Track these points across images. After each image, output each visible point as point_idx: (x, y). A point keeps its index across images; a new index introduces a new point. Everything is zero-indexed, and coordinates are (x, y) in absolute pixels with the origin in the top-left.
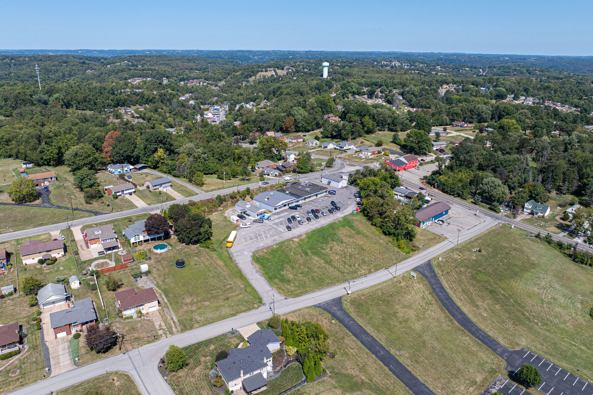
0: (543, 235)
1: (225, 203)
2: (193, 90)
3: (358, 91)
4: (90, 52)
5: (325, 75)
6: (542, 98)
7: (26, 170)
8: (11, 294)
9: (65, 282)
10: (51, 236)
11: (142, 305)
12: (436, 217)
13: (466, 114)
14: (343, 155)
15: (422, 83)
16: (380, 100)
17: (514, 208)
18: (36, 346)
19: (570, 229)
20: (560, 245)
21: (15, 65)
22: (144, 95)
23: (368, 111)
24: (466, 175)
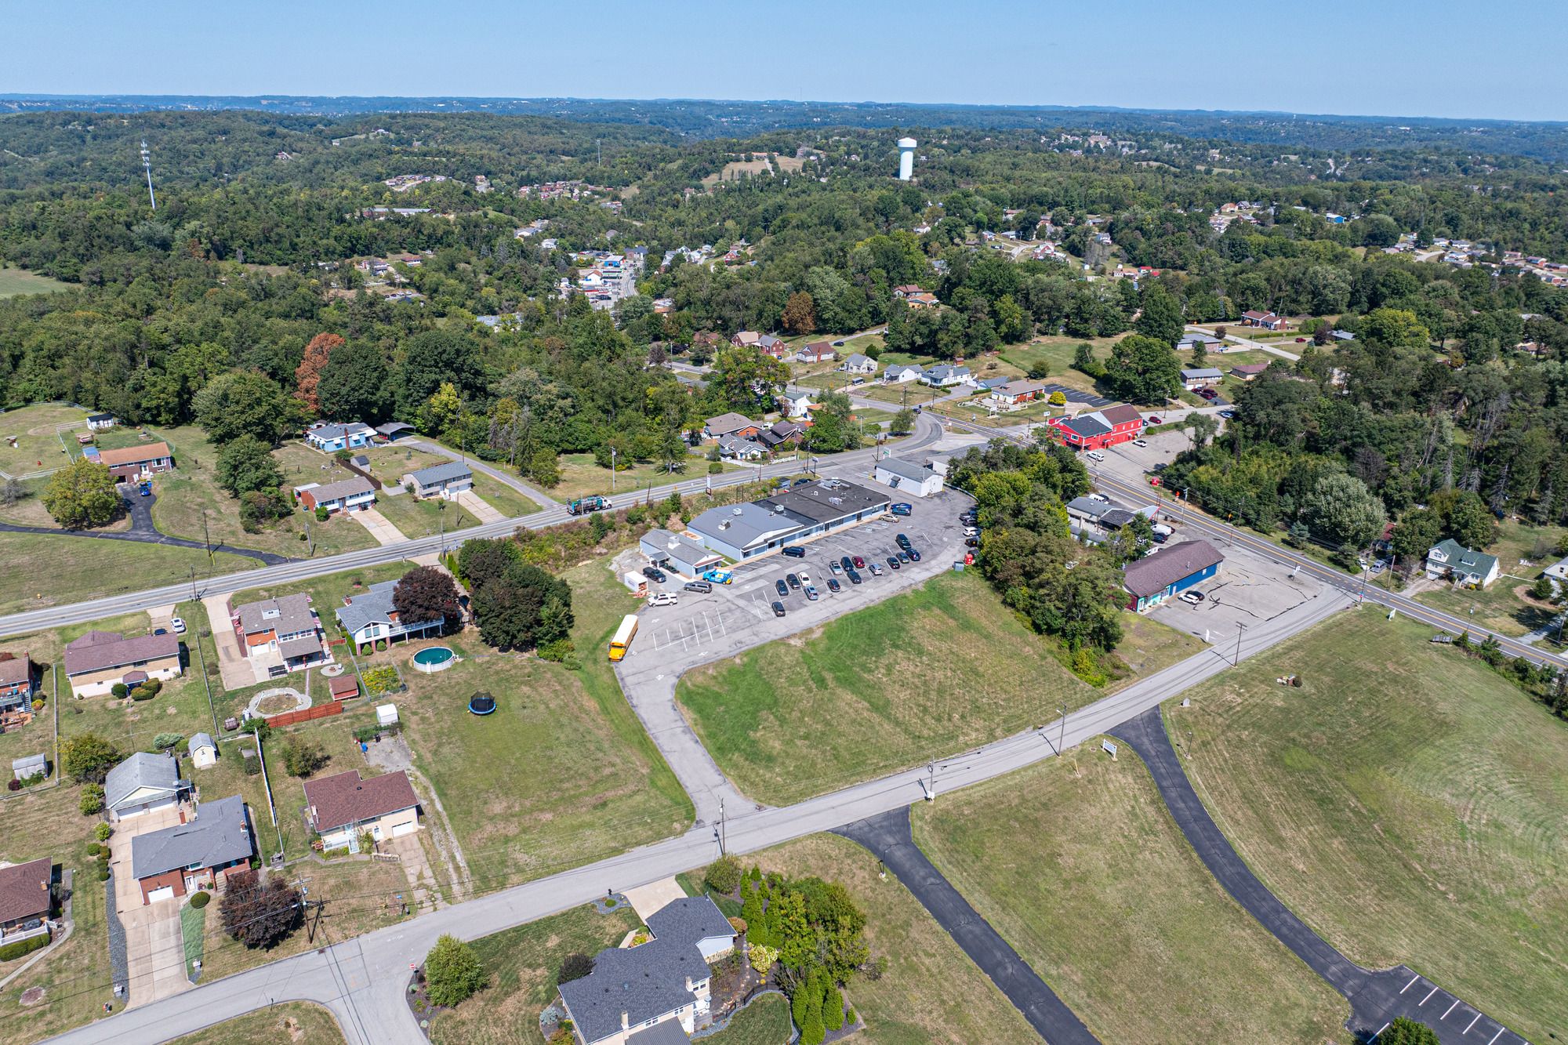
0: (1474, 641)
1: (611, 535)
2: (553, 211)
3: (990, 220)
4: (291, 104)
5: (906, 172)
6: (1496, 244)
7: (96, 437)
8: (37, 779)
9: (177, 749)
10: (149, 620)
11: (373, 820)
12: (1181, 583)
13: (1280, 290)
14: (938, 402)
15: (1167, 198)
16: (1050, 244)
17: (1399, 561)
18: (94, 925)
19: (1552, 624)
20: (1521, 670)
21: (95, 138)
22: (422, 225)
23: (1011, 281)
24: (1272, 464)
